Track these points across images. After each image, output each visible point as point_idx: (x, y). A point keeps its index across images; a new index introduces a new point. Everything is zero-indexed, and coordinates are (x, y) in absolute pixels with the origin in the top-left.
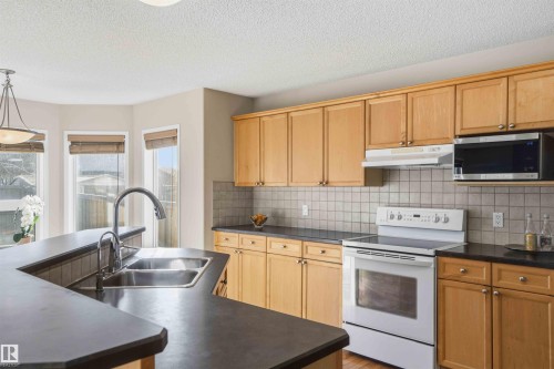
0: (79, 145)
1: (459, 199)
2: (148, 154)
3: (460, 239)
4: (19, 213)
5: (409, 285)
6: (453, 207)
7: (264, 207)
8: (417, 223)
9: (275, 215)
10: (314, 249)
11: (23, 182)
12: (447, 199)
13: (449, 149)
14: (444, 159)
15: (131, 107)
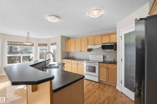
0: (40, 45)
1: (102, 54)
2: (51, 46)
3: (102, 60)
4: (29, 56)
5: (94, 68)
6: (101, 55)
7: (71, 55)
8: (96, 58)
9: (73, 57)
10: (79, 62)
11: (30, 51)
12: (101, 54)
13: (101, 46)
14: (100, 47)
15: (48, 39)
